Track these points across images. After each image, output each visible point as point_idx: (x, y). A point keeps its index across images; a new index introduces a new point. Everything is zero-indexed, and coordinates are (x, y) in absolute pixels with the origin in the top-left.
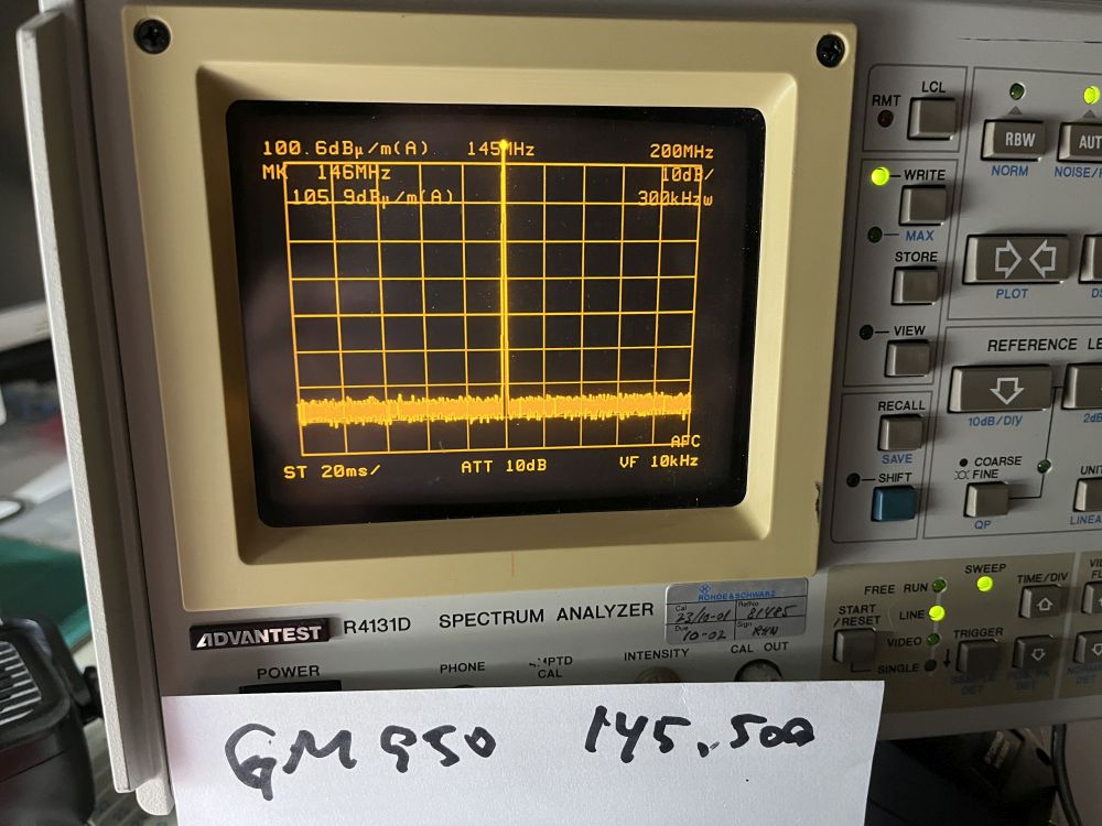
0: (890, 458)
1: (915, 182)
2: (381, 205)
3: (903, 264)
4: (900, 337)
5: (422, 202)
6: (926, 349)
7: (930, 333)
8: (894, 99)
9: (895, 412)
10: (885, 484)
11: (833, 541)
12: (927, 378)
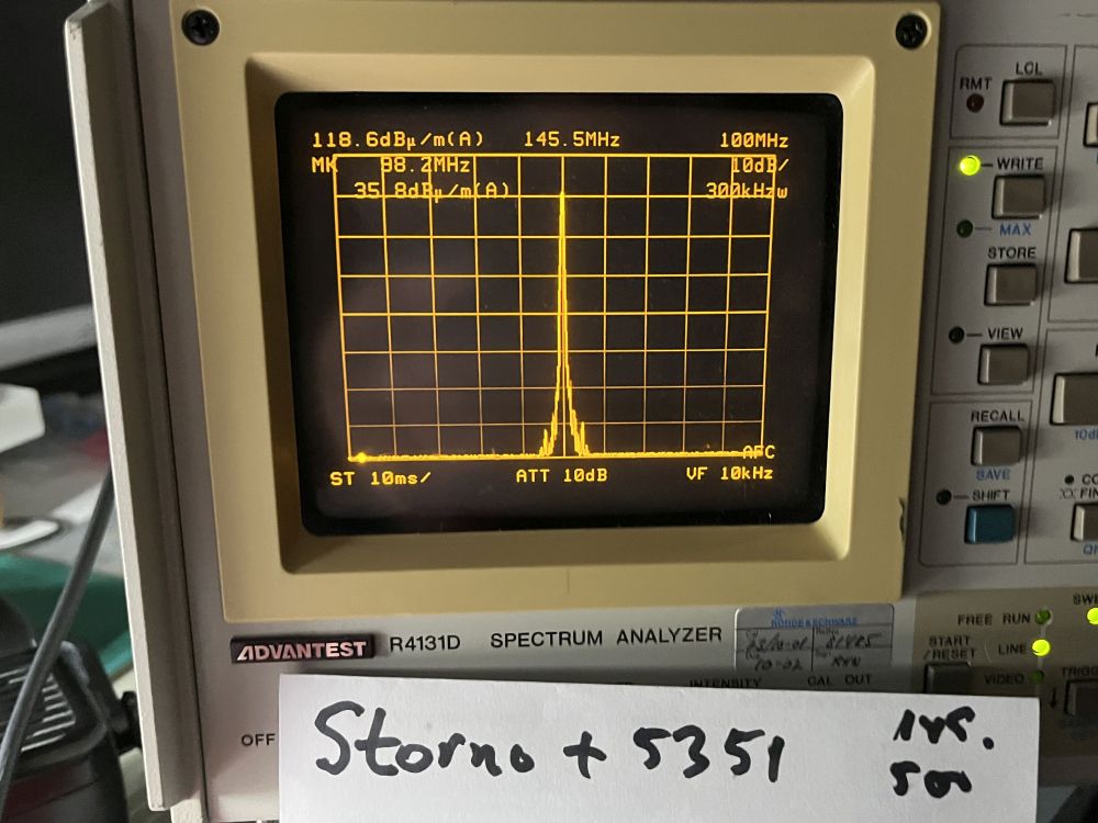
0: (986, 474)
1: (1009, 170)
2: (433, 199)
3: (998, 260)
4: (995, 340)
5: (476, 196)
6: (1023, 354)
7: (1028, 336)
8: (984, 83)
9: (990, 423)
10: (980, 502)
11: (922, 564)
12: (1027, 385)
